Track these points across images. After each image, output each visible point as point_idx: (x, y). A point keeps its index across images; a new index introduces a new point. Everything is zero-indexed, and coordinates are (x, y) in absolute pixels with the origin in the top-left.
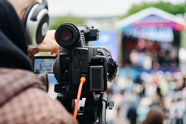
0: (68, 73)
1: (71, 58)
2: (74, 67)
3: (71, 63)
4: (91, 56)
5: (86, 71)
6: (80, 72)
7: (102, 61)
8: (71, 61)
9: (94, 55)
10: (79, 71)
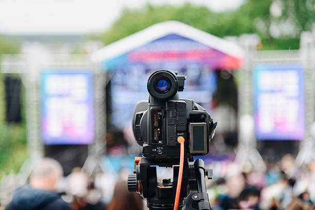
0: (161, 132)
1: (165, 113)
2: (170, 125)
3: (164, 119)
4: (190, 111)
5: (184, 129)
6: (177, 131)
7: (203, 116)
8: (165, 117)
9: (193, 110)
10: (175, 130)
